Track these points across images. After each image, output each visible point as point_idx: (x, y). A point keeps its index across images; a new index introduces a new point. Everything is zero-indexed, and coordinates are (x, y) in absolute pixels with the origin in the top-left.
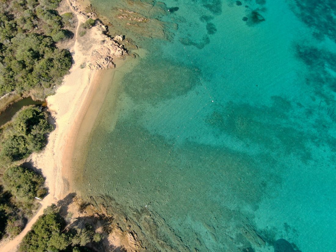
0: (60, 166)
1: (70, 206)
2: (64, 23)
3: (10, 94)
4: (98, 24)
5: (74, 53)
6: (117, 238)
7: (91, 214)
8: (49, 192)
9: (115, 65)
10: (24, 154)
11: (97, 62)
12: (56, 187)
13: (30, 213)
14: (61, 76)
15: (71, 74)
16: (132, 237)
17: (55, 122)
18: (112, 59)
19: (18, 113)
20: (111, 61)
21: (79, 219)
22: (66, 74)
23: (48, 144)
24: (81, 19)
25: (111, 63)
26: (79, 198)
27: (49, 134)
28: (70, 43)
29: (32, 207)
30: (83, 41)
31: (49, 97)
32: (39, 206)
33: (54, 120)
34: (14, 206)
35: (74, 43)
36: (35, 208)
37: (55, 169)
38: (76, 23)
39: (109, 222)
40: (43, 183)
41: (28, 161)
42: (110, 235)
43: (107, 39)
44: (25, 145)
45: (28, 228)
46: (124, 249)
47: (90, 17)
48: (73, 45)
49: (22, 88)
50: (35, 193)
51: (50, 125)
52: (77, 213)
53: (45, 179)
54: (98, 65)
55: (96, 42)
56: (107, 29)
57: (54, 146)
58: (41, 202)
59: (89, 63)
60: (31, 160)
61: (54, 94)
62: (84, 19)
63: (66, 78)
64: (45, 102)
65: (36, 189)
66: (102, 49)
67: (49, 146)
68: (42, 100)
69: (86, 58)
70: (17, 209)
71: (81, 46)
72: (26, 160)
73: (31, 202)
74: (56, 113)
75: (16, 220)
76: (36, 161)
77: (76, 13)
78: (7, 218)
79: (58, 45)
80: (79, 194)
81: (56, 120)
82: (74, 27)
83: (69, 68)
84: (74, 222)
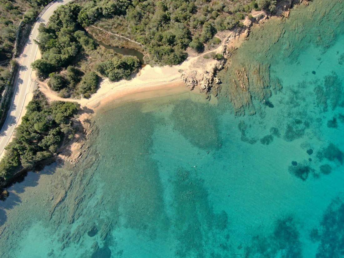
0: (107, 96)
1: (85, 114)
2: (209, 42)
3: (140, 45)
4: (221, 62)
5: (188, 60)
6: (76, 147)
7: (84, 127)
8: (89, 99)
9: (192, 89)
10: (105, 74)
11: (188, 77)
12: (93, 101)
13: (74, 97)
14: (166, 63)
15: (171, 68)
16: (79, 155)
17: (133, 78)
18: (197, 85)
19: (130, 56)
20: (194, 85)
21: (80, 122)
22: (169, 65)
23: (117, 82)
24: (219, 50)
25: (193, 86)
26: (92, 116)
27: (124, 79)
28: (194, 54)
29: (78, 95)
30: (201, 60)
31: (149, 65)
32: (79, 98)
33: (135, 76)
34: (75, 87)
35: (196, 56)
36: (78, 97)
37: (104, 95)
38: (213, 49)
39: (83, 139)
40: (92, 93)
41: (103, 78)
42: (76, 143)
43: (211, 74)
44: (110, 71)
45: (66, 100)
46: (71, 154)
47: (225, 54)
48: (194, 56)
49: (146, 48)
50: (86, 92)
51: (129, 77)
52: (83, 120)
53: (96, 92)
54: (186, 79)
55: (204, 68)
56: (221, 69)
57: (117, 86)
58: (82, 98)
59: (185, 73)
60: (104, 79)
61: (152, 67)
62: (220, 51)
63: (167, 67)
64: (145, 65)
65: (87, 92)
66: (201, 75)
67: (116, 83)
68: (145, 63)
69: (187, 69)
70: (73, 89)
71: (195, 61)
72: (103, 77)
73: (80, 93)
74: (139, 75)
75: (67, 92)
76: (104, 82)
77: (223, 44)
78: (66, 87)
79: (189, 49)
80: (94, 115)
81: (135, 78)
82: (209, 49)
83: (174, 65)
84: (77, 121)
